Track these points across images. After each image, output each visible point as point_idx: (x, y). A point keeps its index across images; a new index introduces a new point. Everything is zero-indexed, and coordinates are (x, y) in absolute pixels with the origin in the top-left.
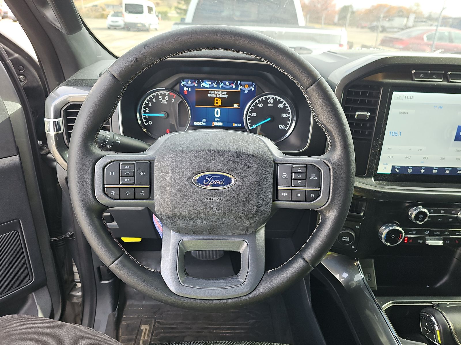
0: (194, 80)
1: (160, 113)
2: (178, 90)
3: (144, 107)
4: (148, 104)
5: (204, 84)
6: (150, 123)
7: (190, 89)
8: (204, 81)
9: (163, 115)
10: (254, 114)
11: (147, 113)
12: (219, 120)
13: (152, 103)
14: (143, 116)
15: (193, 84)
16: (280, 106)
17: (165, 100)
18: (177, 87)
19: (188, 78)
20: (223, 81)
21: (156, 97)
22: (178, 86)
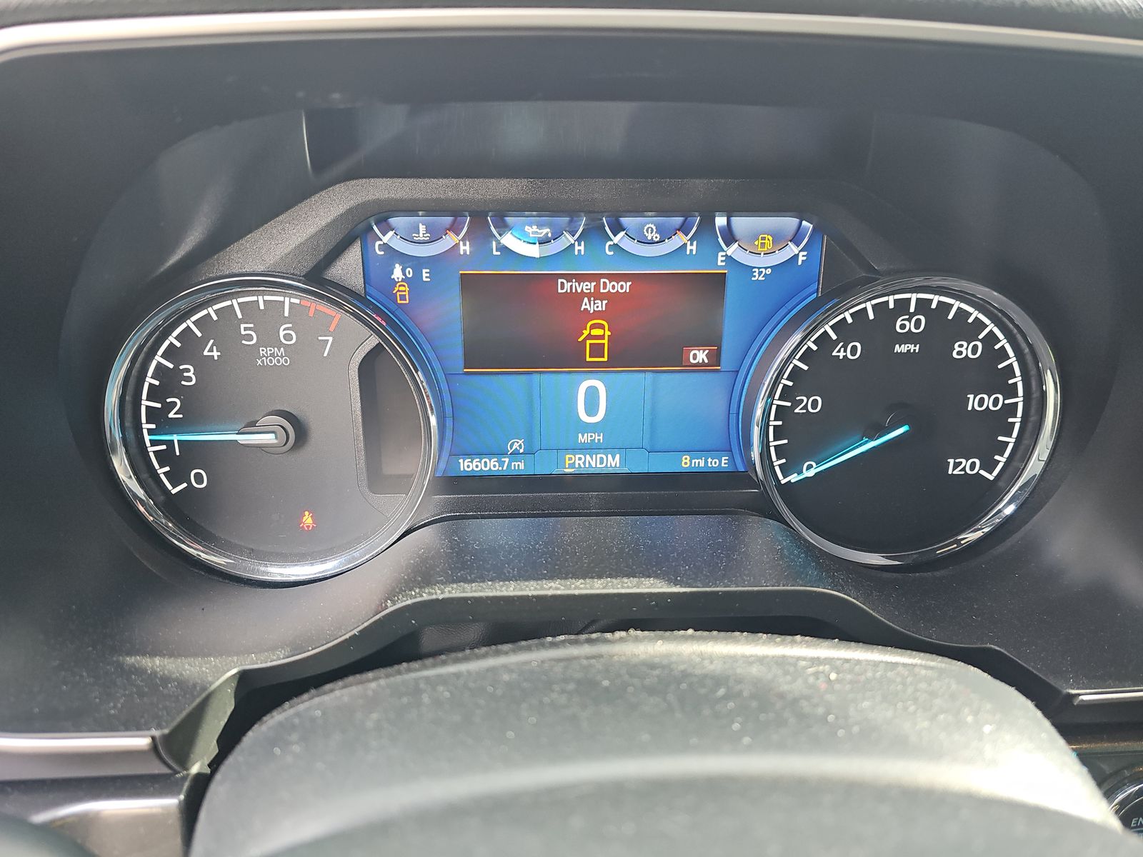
0: (448, 220)
1: (251, 426)
2: (357, 282)
3: (154, 394)
4: (178, 374)
5: (509, 240)
6: (199, 479)
7: (425, 273)
8: (509, 220)
9: (268, 438)
10: (810, 404)
11: (175, 426)
12: (598, 438)
13: (203, 365)
14: (154, 443)
15: (450, 240)
16: (963, 350)
17: (280, 345)
18: (348, 268)
19: (409, 208)
20: (625, 221)
21: (222, 329)
22: (354, 254)
